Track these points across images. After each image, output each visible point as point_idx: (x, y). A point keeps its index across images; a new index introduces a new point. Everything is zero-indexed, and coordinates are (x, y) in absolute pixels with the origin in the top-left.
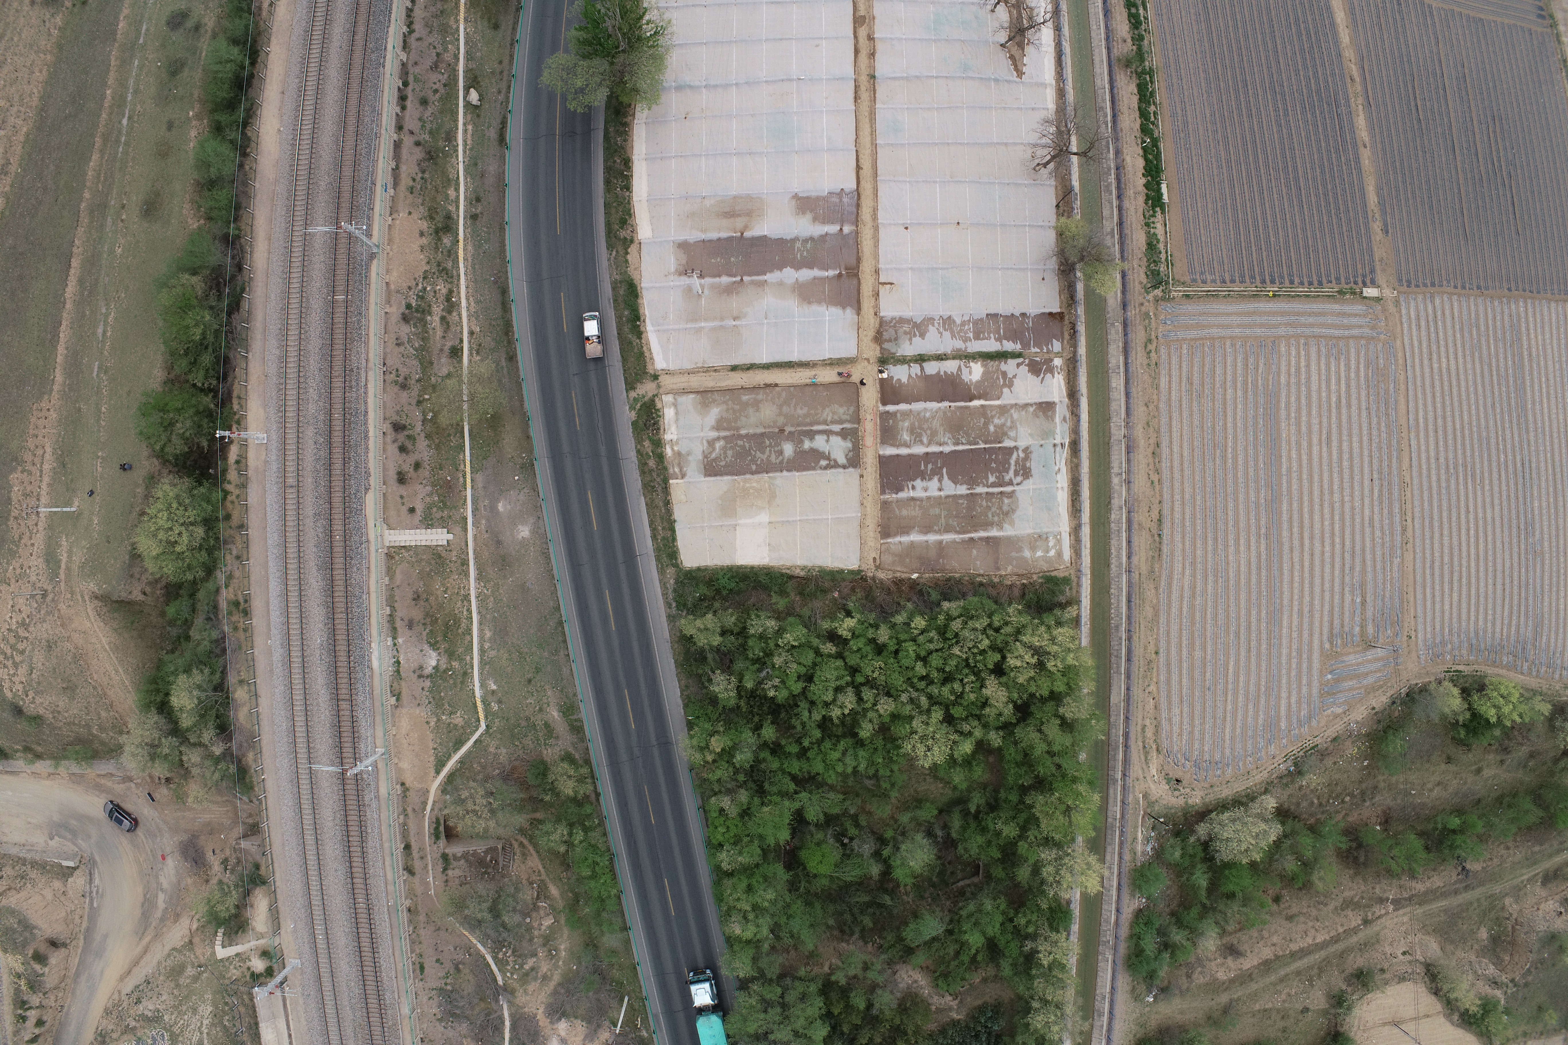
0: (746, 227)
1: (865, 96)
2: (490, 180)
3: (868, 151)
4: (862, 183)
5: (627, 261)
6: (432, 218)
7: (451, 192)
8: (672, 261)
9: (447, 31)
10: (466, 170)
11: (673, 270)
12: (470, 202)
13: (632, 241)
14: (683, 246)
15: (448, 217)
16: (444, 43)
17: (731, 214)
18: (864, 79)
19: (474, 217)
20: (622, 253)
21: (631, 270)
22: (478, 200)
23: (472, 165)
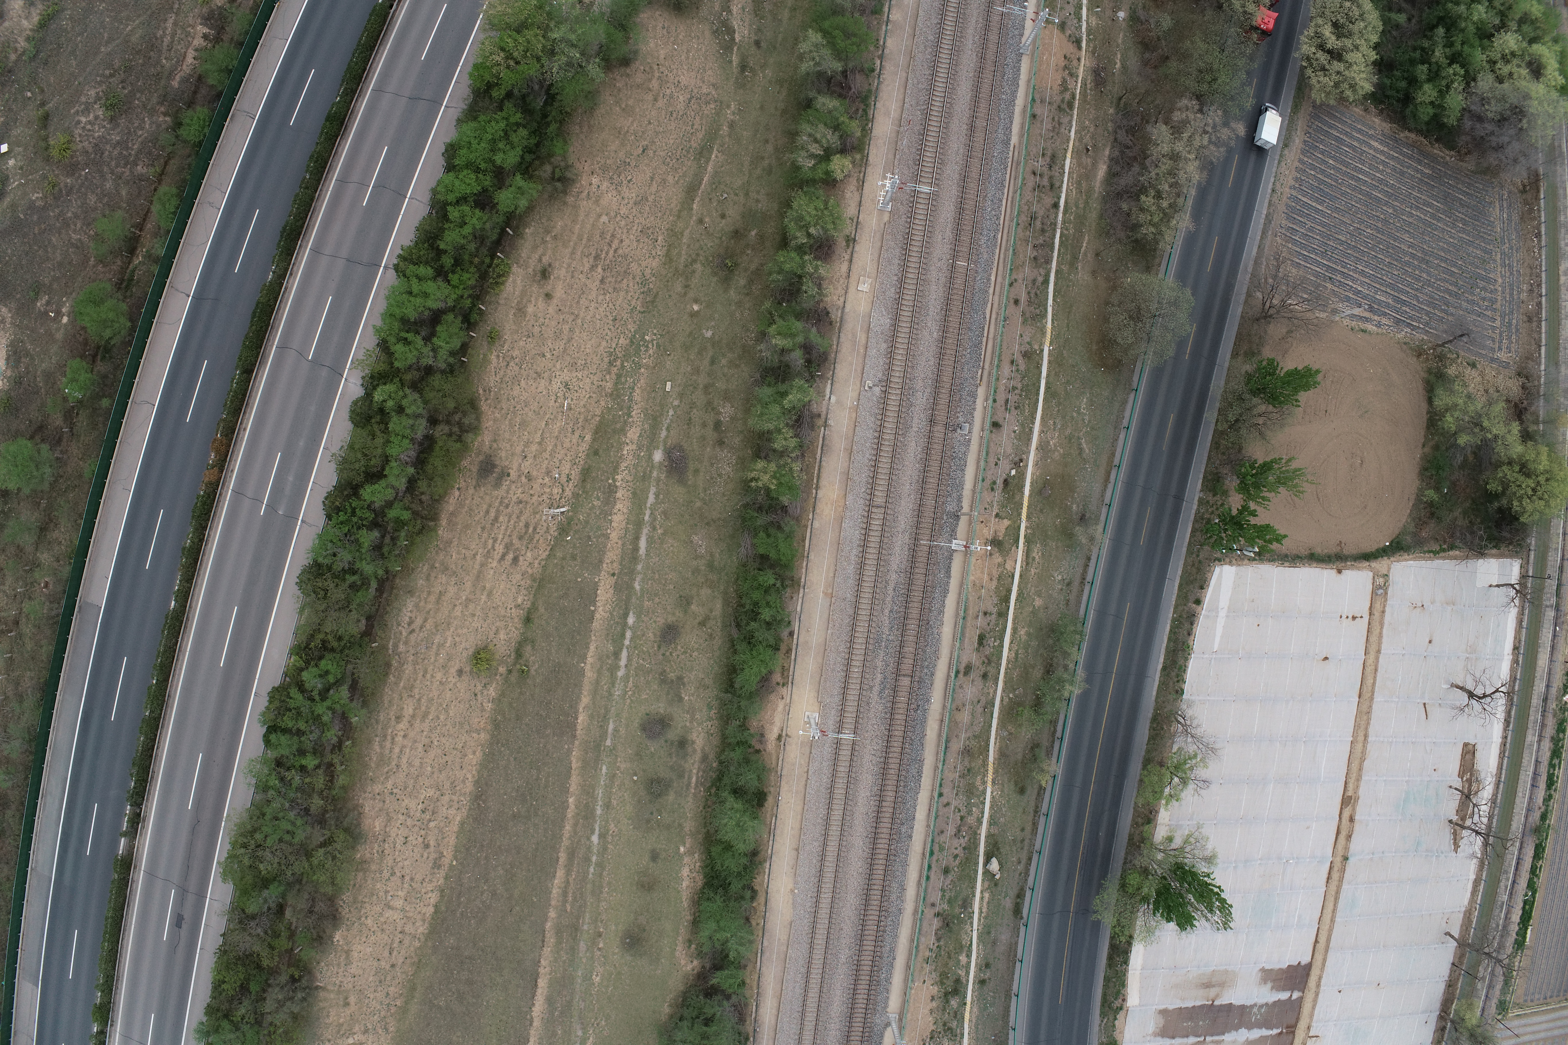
0: (1217, 996)
1: (1335, 876)
2: (1001, 948)
3: (1327, 927)
4: (1316, 955)
5: (1114, 1026)
6: (942, 983)
7: (963, 958)
8: (1152, 1024)
9: (972, 792)
10: (978, 938)
11: (1150, 1032)
12: (979, 969)
13: (1121, 1008)
14: (1164, 1012)
15: (958, 981)
16: (969, 805)
17: (1208, 986)
18: (1339, 859)
19: (982, 982)
20: (1111, 1018)
21: (1116, 1034)
22: (987, 965)
23: (986, 933)
